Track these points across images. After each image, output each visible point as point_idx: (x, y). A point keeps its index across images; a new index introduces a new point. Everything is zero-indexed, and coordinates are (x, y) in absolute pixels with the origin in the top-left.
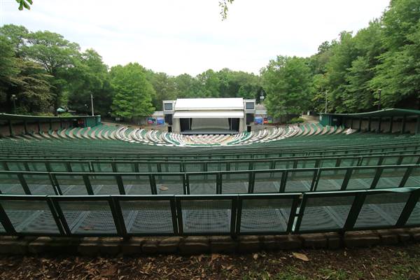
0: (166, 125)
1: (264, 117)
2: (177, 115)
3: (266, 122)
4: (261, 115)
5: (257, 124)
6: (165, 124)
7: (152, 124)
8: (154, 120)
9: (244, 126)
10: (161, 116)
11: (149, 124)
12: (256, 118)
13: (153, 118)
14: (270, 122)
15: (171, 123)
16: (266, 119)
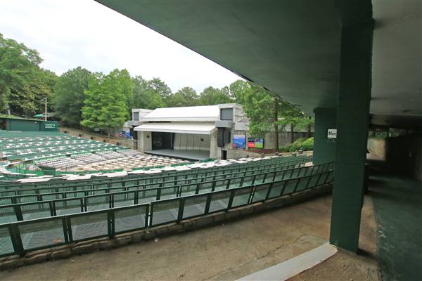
3: (251, 145)
4: (244, 132)
5: (236, 147)
6: (132, 138)
8: (124, 132)
9: (216, 149)
11: (120, 137)
12: (236, 137)
14: (259, 145)
16: (251, 141)
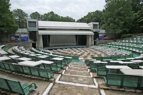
0: (31, 41)
1: (104, 34)
2: (41, 32)
3: (105, 38)
4: (102, 34)
5: (100, 39)
6: (29, 40)
7: (15, 41)
8: (18, 37)
9: (92, 41)
10: (25, 33)
11: (11, 41)
12: (100, 35)
13: (16, 35)
14: (107, 38)
15: (35, 40)
16: (105, 36)
